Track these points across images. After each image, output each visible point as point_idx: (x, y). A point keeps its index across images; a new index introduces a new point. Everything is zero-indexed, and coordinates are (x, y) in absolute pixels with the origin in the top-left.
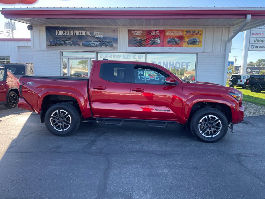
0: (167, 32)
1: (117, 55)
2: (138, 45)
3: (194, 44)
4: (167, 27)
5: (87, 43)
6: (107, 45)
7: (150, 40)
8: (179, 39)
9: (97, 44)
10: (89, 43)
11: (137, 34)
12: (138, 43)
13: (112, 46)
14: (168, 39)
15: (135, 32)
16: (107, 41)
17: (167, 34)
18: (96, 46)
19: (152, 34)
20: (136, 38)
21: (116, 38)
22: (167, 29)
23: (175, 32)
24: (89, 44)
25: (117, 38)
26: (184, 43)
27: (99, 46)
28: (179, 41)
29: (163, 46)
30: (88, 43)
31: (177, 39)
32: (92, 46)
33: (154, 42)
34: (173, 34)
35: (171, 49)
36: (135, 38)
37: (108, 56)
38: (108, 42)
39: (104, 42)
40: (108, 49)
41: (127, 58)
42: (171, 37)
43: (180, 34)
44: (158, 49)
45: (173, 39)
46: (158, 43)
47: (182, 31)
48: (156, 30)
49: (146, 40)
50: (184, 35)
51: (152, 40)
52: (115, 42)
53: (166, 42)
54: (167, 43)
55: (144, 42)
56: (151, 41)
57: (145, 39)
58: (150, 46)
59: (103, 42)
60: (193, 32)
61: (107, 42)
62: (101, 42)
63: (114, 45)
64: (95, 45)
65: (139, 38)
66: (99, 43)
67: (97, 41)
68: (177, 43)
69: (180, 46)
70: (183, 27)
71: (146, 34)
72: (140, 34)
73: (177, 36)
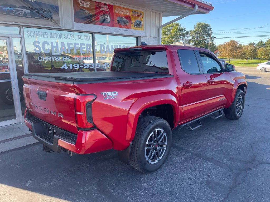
0: (116, 9)
1: (56, 33)
2: (87, 21)
3: (139, 26)
4: (115, 2)
5: (7, 8)
6: (43, 16)
7: (100, 16)
8: (127, 19)
9: (25, 12)
10: (11, 9)
11: (84, 6)
12: (86, 19)
13: (52, 19)
14: (118, 18)
15: (82, 2)
16: (43, 9)
17: (116, 12)
18: (25, 15)
19: (102, 9)
20: (84, 11)
21: (56, 6)
22: (116, 5)
23: (123, 10)
24: (11, 11)
25: (58, 7)
26: (131, 24)
27: (30, 16)
28: (127, 21)
29: (113, 26)
30: (9, 8)
31: (125, 19)
32: (16, 15)
33: (104, 20)
34: (121, 13)
35: (121, 30)
36: (82, 10)
37: (42, 33)
38: (45, 11)
39: (38, 10)
40: (45, 22)
41: (70, 38)
42: (120, 16)
43: (128, 13)
44: (108, 29)
45: (122, 19)
46: (108, 21)
47: (129, 10)
48: (105, 4)
49: (96, 15)
50: (131, 15)
51: (102, 16)
52: (55, 13)
53: (115, 21)
54: (117, 23)
55: (94, 18)
56: (101, 18)
57: (94, 13)
58: (100, 25)
59: (36, 9)
60: (137, 12)
61: (42, 11)
62: (32, 9)
63: (54, 17)
64: (22, 13)
65: (88, 12)
66: (29, 11)
67: (25, 8)
68: (125, 24)
69: (128, 28)
70: (129, 5)
71: (94, 7)
72: (87, 6)
73: (125, 15)
